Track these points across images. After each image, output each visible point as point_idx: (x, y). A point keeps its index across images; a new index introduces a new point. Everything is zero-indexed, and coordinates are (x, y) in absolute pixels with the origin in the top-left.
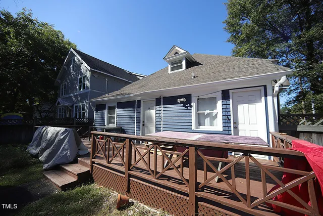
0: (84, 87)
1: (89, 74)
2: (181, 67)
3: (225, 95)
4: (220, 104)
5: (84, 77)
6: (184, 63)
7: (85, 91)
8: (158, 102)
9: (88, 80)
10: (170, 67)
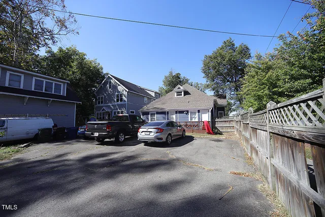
0: (121, 100)
1: (125, 93)
2: (181, 95)
3: (199, 111)
4: (197, 113)
5: (121, 95)
6: (183, 93)
7: (122, 103)
8: (176, 112)
9: (125, 96)
10: (176, 94)
